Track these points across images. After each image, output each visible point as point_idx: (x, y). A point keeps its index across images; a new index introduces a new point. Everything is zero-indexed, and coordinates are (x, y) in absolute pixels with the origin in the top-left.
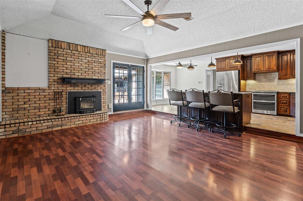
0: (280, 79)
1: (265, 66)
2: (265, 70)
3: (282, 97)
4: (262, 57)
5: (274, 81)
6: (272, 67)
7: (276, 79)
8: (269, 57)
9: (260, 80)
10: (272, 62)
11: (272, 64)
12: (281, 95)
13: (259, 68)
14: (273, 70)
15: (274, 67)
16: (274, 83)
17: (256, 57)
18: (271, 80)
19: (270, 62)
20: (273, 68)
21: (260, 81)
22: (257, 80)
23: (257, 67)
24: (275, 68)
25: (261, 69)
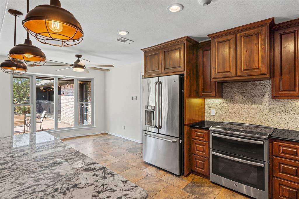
0: (275, 97)
1: (238, 62)
2: (239, 74)
3: (282, 153)
4: (232, 40)
5: (261, 102)
6: (255, 65)
7: (267, 96)
8: (248, 39)
9: (232, 98)
10: (256, 52)
11: (256, 58)
12: (280, 146)
13: (226, 70)
14: (259, 73)
15: (260, 65)
16: (261, 106)
17: (219, 43)
18: (254, 99)
19: (251, 53)
20: (258, 69)
21: (231, 100)
22: (226, 98)
23: (221, 66)
24: (263, 70)
25: (229, 72)
